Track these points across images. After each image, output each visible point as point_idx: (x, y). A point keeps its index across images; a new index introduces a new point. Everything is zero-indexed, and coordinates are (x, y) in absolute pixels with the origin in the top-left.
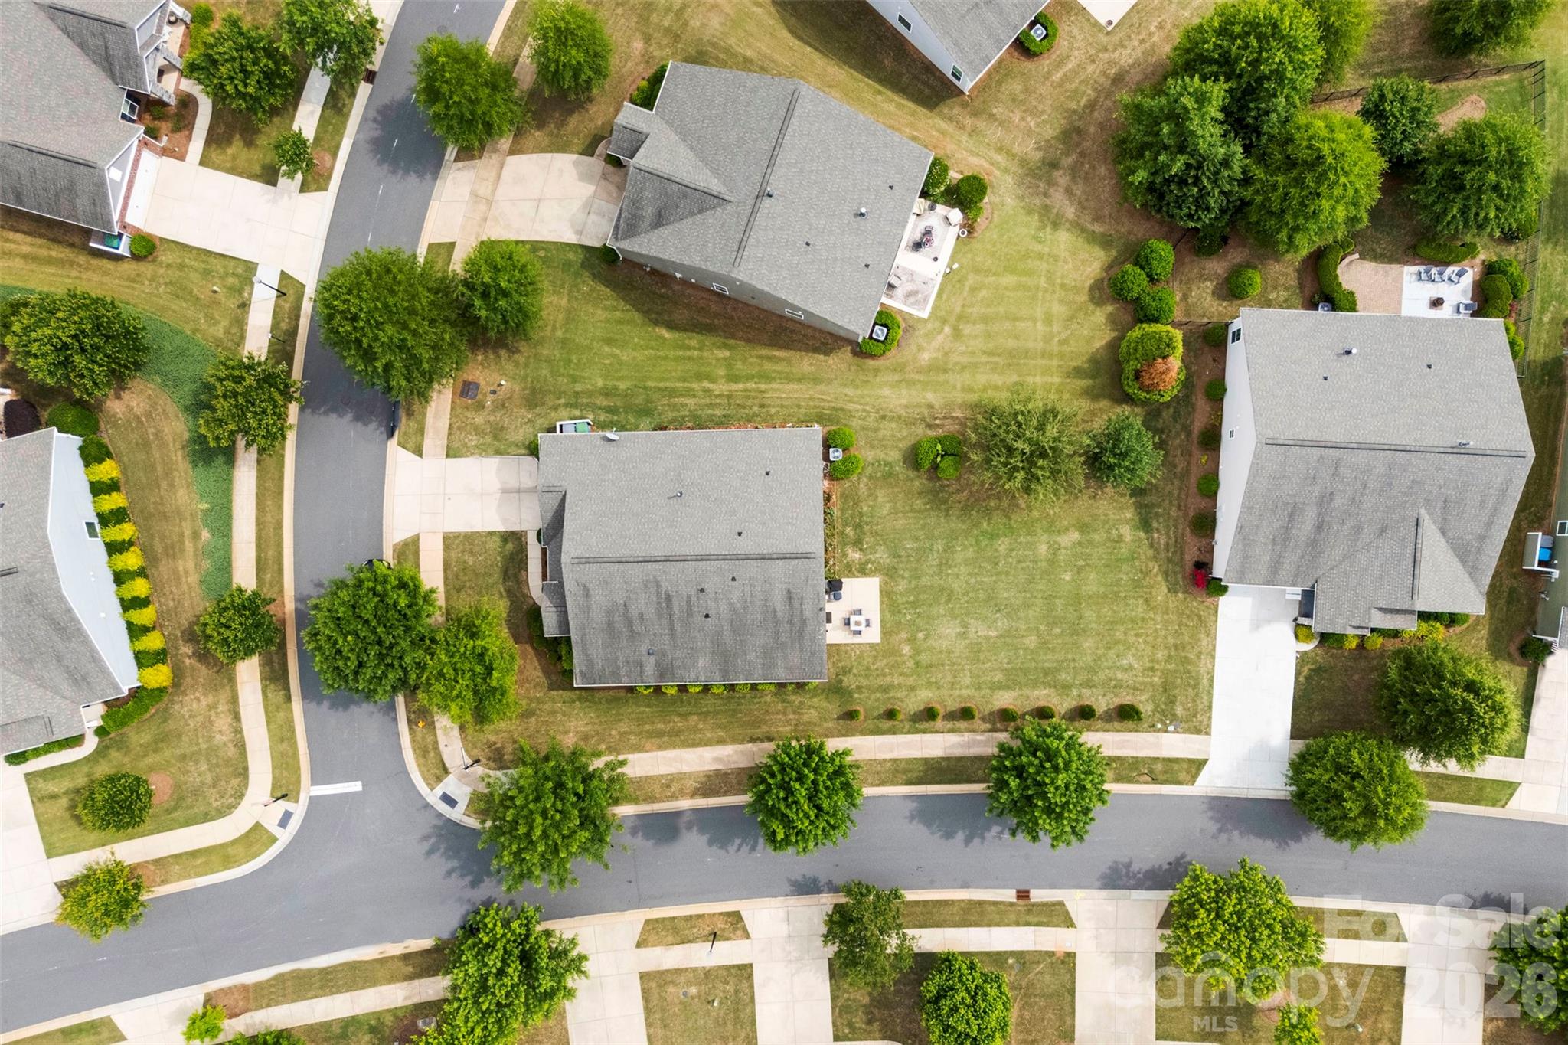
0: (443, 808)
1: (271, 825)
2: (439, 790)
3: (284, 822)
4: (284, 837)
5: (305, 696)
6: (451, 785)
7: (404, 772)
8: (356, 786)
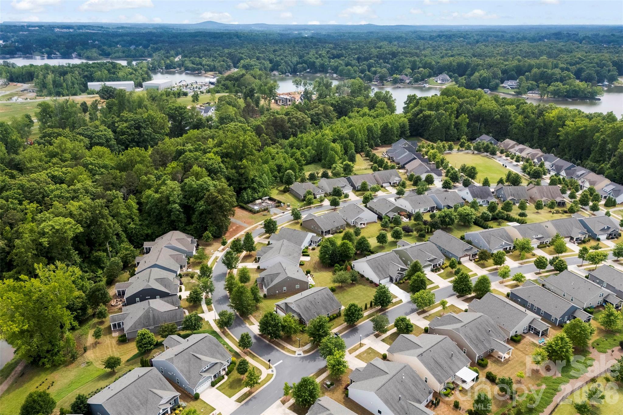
0: (299, 356)
1: (271, 373)
2: (296, 354)
3: (272, 371)
4: (275, 373)
5: (261, 356)
6: (297, 353)
7: (288, 356)
8: (281, 361)
